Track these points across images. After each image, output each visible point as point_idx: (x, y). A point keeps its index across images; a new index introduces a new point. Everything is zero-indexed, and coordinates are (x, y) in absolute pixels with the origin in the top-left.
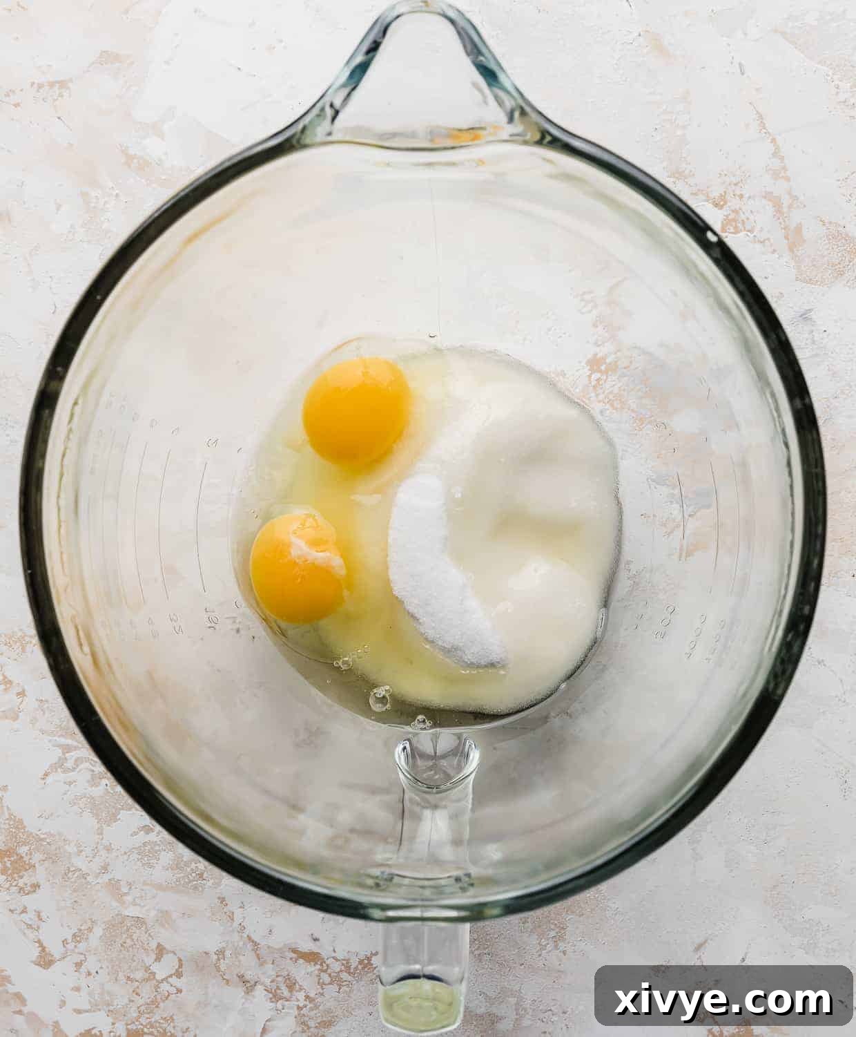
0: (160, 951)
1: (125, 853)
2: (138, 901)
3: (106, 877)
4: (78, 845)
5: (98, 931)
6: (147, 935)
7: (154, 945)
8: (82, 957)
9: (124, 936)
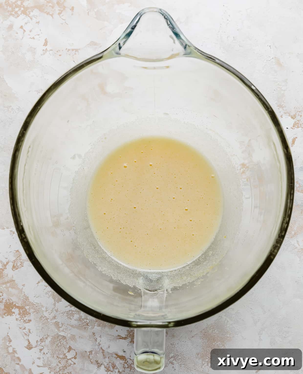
0: (70, 349)
1: (62, 313)
2: (64, 330)
3: (54, 321)
4: (46, 308)
5: (49, 339)
6: (66, 343)
7: (68, 346)
8: (42, 347)
9: (58, 342)
